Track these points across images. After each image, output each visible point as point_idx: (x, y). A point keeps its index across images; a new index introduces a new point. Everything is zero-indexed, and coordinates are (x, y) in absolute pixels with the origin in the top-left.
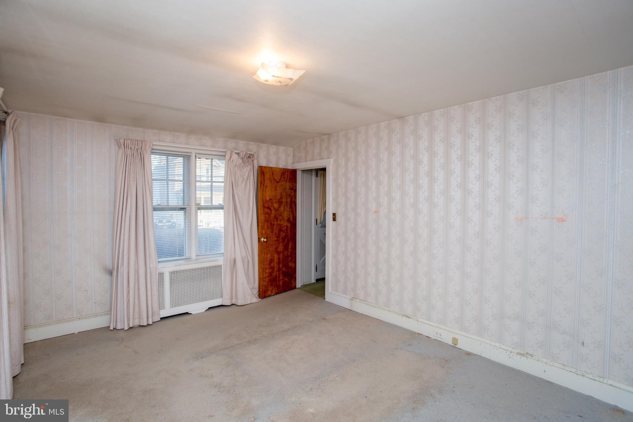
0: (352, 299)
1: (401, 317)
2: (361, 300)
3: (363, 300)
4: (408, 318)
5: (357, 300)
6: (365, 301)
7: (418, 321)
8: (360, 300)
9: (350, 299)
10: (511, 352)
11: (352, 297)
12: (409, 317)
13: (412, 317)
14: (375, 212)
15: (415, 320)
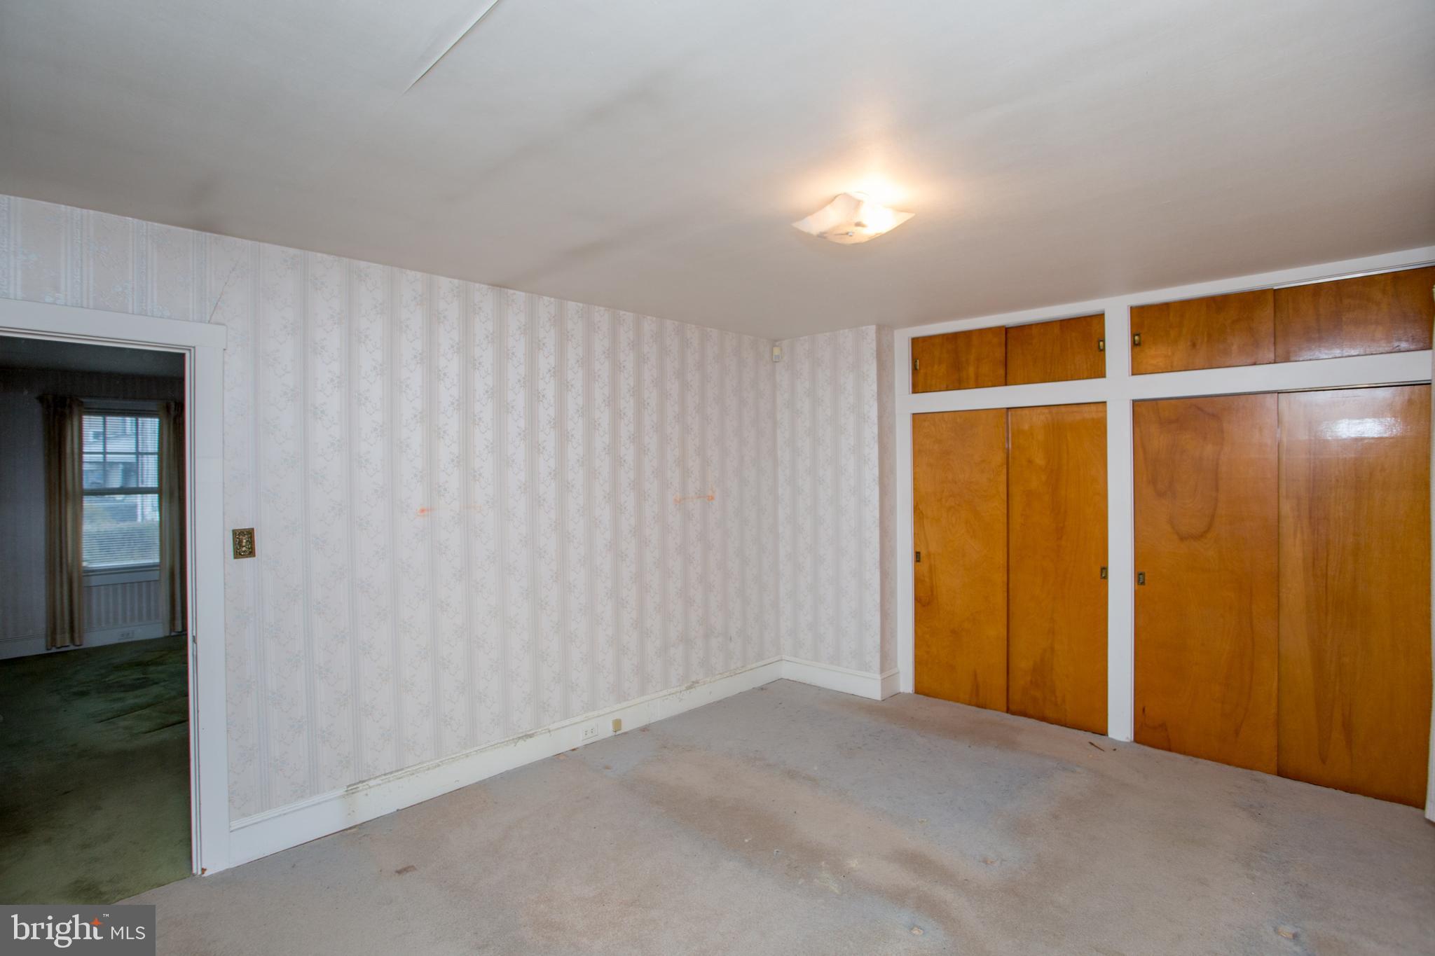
0: (352, 790)
1: (513, 744)
2: (385, 775)
3: (391, 773)
4: (529, 740)
5: (372, 783)
6: (402, 769)
7: (549, 731)
8: (380, 776)
9: (343, 796)
10: (681, 692)
11: (348, 786)
12: (531, 736)
13: (536, 732)
14: (423, 511)
15: (545, 733)
